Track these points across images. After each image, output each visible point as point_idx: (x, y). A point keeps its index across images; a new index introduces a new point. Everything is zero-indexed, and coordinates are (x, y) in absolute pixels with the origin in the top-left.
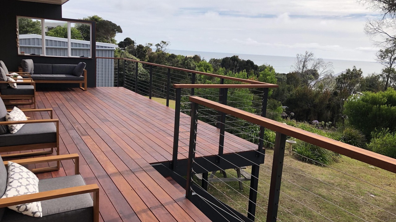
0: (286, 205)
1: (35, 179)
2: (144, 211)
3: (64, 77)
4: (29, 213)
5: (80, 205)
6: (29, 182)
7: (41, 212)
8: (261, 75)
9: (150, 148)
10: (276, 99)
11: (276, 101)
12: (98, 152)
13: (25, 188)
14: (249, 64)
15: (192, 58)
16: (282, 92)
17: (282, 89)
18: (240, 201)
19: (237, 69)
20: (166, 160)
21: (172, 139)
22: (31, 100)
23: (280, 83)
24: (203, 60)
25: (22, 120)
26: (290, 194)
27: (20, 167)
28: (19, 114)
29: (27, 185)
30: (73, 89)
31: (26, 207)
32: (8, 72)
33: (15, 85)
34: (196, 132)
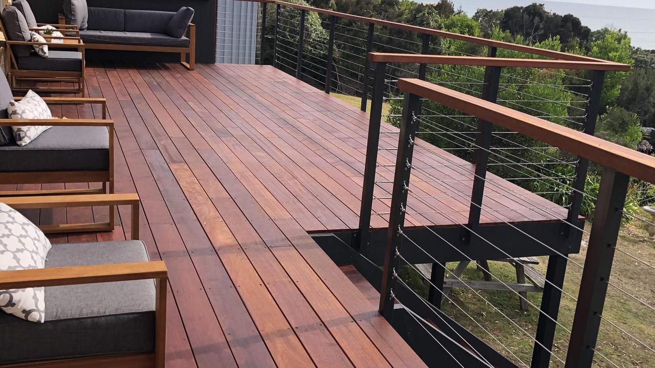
0: (629, 356)
1: (39, 241)
2: (281, 334)
3: (148, 38)
4: (16, 311)
5: (126, 305)
6: (23, 244)
7: (42, 311)
8: (595, 48)
9: (312, 197)
10: (627, 109)
11: (626, 113)
12: (199, 198)
13: (13, 256)
14: (569, 25)
15: (435, 7)
16: (645, 93)
17: (644, 87)
18: (518, 335)
19: (540, 35)
20: (344, 227)
21: (360, 181)
22: (77, 84)
23: (643, 71)
24: (459, 13)
25: (42, 118)
26: (641, 331)
27: (10, 211)
28: (36, 105)
29: (18, 250)
30: (167, 65)
31: (11, 297)
32: (36, 24)
33: (46, 48)
34: (410, 163)
